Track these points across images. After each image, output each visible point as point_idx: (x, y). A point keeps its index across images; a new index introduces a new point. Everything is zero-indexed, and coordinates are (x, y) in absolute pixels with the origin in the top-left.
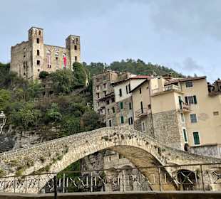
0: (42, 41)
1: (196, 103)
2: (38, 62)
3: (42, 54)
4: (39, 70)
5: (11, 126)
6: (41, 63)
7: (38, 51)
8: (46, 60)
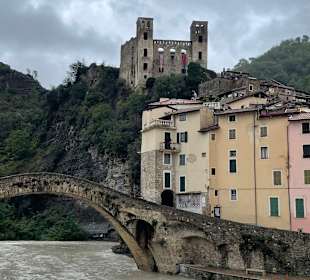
0: (151, 36)
1: (186, 141)
2: (145, 66)
3: (150, 55)
4: (145, 77)
5: (106, 151)
6: (150, 66)
7: (145, 50)
8: (156, 62)
